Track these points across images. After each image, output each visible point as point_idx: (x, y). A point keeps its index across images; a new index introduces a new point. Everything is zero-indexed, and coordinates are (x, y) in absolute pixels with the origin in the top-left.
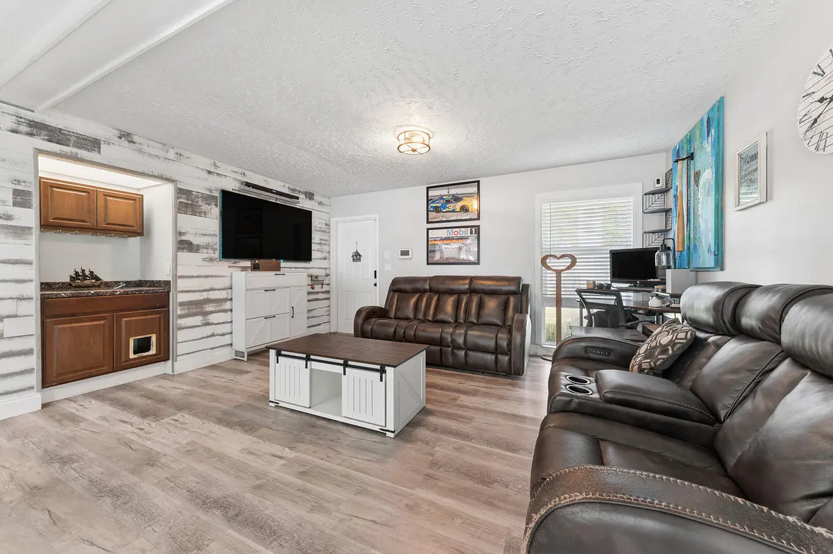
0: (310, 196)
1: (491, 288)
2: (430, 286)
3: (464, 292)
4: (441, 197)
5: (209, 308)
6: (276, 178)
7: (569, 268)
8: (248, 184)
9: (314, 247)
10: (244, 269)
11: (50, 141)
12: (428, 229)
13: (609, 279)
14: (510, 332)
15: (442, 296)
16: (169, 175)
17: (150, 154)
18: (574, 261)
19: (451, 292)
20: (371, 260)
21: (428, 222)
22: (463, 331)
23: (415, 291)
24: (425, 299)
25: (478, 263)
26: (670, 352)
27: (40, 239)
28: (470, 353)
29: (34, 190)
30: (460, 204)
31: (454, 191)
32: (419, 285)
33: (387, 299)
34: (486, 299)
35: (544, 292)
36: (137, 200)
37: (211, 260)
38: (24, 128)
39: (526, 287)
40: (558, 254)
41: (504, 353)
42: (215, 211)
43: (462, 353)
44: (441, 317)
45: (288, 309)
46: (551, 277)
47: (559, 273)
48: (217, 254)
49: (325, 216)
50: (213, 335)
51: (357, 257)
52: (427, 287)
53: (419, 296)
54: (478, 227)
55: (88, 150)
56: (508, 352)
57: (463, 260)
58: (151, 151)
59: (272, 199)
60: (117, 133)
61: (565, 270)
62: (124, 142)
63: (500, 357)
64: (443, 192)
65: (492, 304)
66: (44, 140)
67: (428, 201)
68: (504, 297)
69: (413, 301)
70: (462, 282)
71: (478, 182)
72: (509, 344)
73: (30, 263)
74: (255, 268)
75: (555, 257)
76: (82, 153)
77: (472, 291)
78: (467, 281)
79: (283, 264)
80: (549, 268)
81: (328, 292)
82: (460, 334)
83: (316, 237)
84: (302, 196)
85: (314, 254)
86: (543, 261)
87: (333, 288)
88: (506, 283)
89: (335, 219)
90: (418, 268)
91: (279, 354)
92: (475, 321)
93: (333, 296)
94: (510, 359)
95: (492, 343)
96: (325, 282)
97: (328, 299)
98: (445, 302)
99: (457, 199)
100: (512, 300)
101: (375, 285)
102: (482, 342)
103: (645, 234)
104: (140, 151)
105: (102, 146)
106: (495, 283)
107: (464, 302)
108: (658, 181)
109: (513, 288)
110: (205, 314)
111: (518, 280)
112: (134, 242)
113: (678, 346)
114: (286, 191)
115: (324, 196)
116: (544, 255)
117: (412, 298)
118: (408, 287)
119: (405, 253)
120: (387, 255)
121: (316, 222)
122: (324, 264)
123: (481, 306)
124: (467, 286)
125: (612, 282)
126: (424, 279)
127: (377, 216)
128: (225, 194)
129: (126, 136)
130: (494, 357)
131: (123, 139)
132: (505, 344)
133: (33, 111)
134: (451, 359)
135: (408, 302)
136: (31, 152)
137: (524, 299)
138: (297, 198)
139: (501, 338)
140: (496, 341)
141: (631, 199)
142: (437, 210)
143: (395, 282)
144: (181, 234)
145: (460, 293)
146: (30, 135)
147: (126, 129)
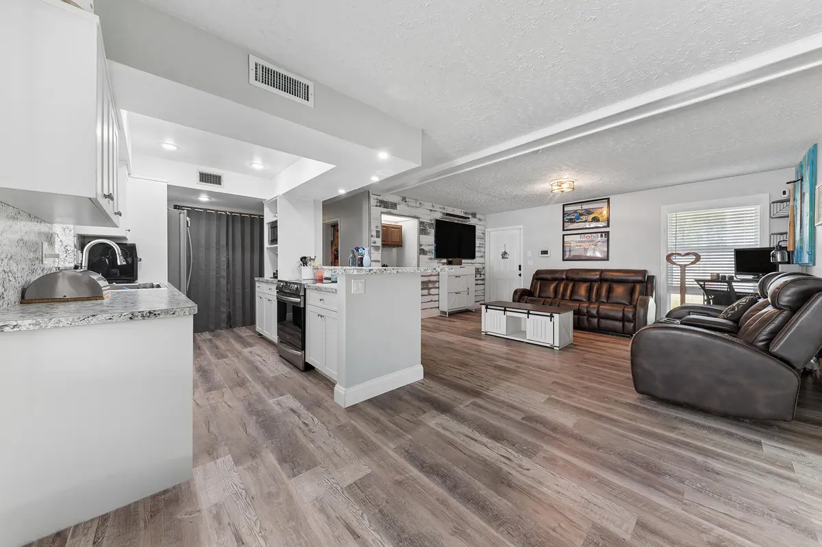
0: (474, 215)
1: (619, 278)
2: (566, 277)
3: (595, 281)
4: (575, 212)
5: (430, 286)
6: (456, 207)
7: (693, 263)
8: (447, 214)
9: (477, 249)
10: (444, 264)
11: (385, 208)
12: (564, 235)
13: (734, 272)
14: (635, 307)
15: (576, 283)
16: (417, 215)
17: (411, 206)
18: (698, 258)
19: (585, 281)
20: (515, 258)
21: (564, 230)
22: (596, 306)
23: (554, 279)
24: (562, 285)
25: (608, 259)
26: (736, 309)
27: (382, 251)
28: (601, 320)
29: (380, 229)
30: (592, 216)
31: (585, 207)
32: (557, 276)
33: (531, 285)
34: (615, 286)
35: (669, 282)
36: (400, 228)
37: (431, 259)
38: (378, 204)
39: (651, 278)
40: (683, 253)
41: (629, 321)
42: (433, 231)
43: (595, 320)
44: (576, 297)
45: (466, 289)
46: (677, 271)
47: (683, 268)
48: (433, 256)
49: (482, 228)
50: (431, 301)
51: (504, 255)
52: (564, 277)
53: (558, 283)
54: (608, 232)
55: (394, 209)
56: (634, 320)
57: (590, 257)
58: (412, 204)
59: (456, 220)
60: (401, 199)
61: (690, 264)
62: (404, 203)
63: (626, 323)
64: (577, 207)
65: (619, 290)
66: (383, 207)
67: (564, 214)
68: (630, 285)
69: (553, 286)
70: (593, 273)
71: (608, 199)
72: (634, 315)
73: (379, 261)
74: (450, 263)
75: (679, 254)
76: (392, 211)
77: (602, 280)
78: (598, 273)
79: (463, 261)
80: (674, 263)
81: (483, 280)
82: (594, 308)
83: (478, 242)
84: (470, 216)
85: (477, 254)
86: (669, 258)
87: (487, 277)
88: (633, 274)
89: (489, 230)
90: (555, 262)
91: (487, 308)
92: (605, 301)
93: (487, 282)
94: (635, 325)
95: (620, 315)
96: (482, 273)
97: (484, 284)
98: (580, 287)
99: (589, 212)
100: (638, 287)
101: (520, 275)
102: (612, 313)
103: (772, 236)
104: (408, 205)
105: (398, 206)
106: (622, 274)
107: (595, 288)
108: (784, 193)
109: (640, 278)
110: (429, 289)
111: (644, 272)
112: (395, 250)
113: (741, 306)
114: (462, 215)
115: (482, 214)
116: (670, 253)
117: (552, 284)
118: (549, 276)
119: (545, 252)
120: (529, 254)
121: (478, 233)
122: (481, 260)
123: (610, 290)
124: (598, 277)
125: (736, 274)
126: (562, 271)
127: (521, 227)
128: (437, 221)
129: (404, 200)
130: (621, 324)
132: (631, 316)
133: (381, 196)
134: (586, 323)
135: (550, 286)
136: (380, 214)
137: (649, 286)
138: (469, 218)
139: (628, 312)
140: (623, 313)
141: (758, 207)
142: (572, 221)
143: (538, 272)
144: (421, 245)
145: (592, 281)
146: (380, 206)
147: (404, 196)
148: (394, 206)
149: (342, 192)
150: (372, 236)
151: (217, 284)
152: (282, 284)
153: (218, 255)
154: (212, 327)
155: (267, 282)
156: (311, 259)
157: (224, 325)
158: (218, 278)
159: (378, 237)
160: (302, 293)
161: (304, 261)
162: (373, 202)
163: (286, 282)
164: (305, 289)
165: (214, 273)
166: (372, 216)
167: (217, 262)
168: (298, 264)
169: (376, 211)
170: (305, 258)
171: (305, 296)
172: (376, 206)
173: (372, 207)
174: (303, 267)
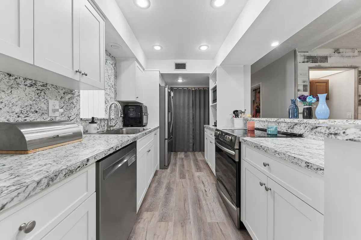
11: (312, 62)
16: (354, 65)
17: (347, 56)
29: (308, 84)
38: (306, 60)
55: (324, 62)
58: (347, 54)
60: (333, 51)
62: (336, 54)
66: (311, 62)
76: (323, 64)
104: (342, 56)
105: (329, 59)
129: (337, 51)
131: (336, 52)
133: (308, 52)
136: (307, 69)
144: (360, 96)
146: (307, 62)
147: (337, 47)
148: (325, 59)
149: (275, 44)
150: (298, 90)
151: (188, 127)
152: (218, 133)
153: (189, 112)
154: (186, 150)
155: (210, 129)
156: (242, 112)
157: (191, 149)
158: (188, 125)
159: (305, 90)
160: (237, 147)
161: (236, 113)
162: (300, 58)
163: (222, 132)
164: (240, 143)
165: (186, 121)
166: (299, 72)
167: (188, 116)
168: (231, 116)
169: (302, 67)
170: (237, 111)
171: (240, 150)
172: (304, 62)
173: (299, 64)
174: (235, 118)
